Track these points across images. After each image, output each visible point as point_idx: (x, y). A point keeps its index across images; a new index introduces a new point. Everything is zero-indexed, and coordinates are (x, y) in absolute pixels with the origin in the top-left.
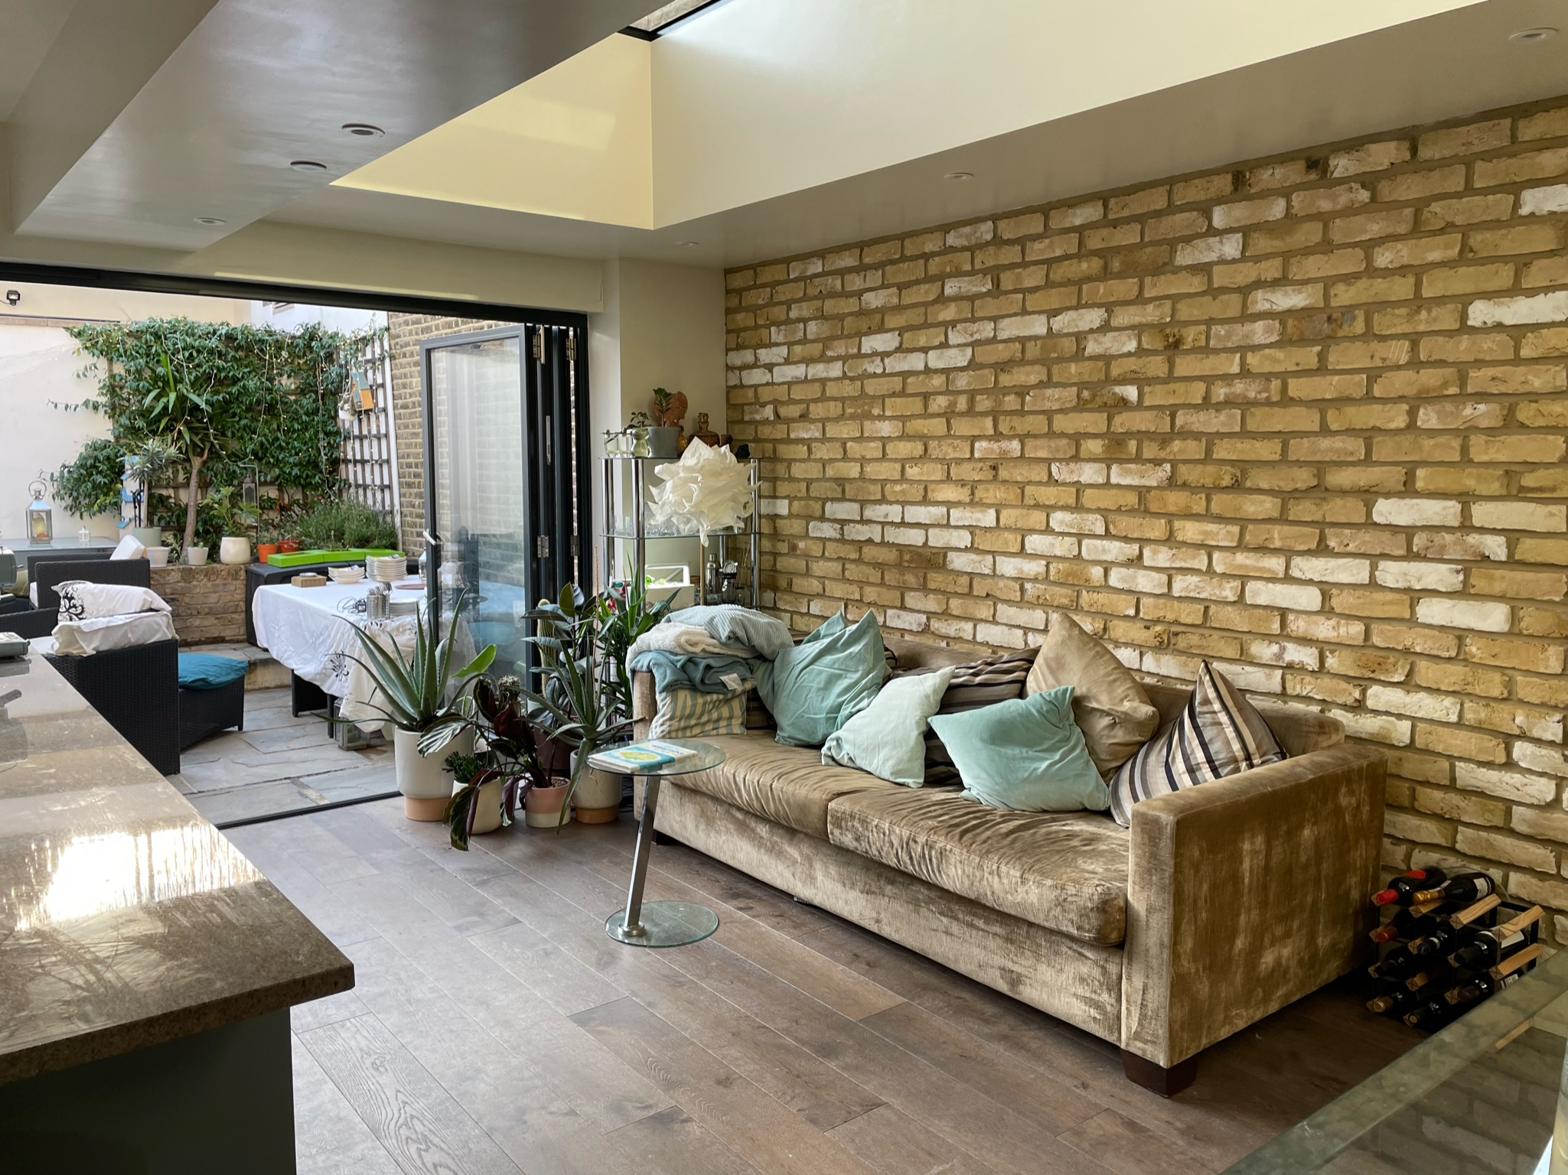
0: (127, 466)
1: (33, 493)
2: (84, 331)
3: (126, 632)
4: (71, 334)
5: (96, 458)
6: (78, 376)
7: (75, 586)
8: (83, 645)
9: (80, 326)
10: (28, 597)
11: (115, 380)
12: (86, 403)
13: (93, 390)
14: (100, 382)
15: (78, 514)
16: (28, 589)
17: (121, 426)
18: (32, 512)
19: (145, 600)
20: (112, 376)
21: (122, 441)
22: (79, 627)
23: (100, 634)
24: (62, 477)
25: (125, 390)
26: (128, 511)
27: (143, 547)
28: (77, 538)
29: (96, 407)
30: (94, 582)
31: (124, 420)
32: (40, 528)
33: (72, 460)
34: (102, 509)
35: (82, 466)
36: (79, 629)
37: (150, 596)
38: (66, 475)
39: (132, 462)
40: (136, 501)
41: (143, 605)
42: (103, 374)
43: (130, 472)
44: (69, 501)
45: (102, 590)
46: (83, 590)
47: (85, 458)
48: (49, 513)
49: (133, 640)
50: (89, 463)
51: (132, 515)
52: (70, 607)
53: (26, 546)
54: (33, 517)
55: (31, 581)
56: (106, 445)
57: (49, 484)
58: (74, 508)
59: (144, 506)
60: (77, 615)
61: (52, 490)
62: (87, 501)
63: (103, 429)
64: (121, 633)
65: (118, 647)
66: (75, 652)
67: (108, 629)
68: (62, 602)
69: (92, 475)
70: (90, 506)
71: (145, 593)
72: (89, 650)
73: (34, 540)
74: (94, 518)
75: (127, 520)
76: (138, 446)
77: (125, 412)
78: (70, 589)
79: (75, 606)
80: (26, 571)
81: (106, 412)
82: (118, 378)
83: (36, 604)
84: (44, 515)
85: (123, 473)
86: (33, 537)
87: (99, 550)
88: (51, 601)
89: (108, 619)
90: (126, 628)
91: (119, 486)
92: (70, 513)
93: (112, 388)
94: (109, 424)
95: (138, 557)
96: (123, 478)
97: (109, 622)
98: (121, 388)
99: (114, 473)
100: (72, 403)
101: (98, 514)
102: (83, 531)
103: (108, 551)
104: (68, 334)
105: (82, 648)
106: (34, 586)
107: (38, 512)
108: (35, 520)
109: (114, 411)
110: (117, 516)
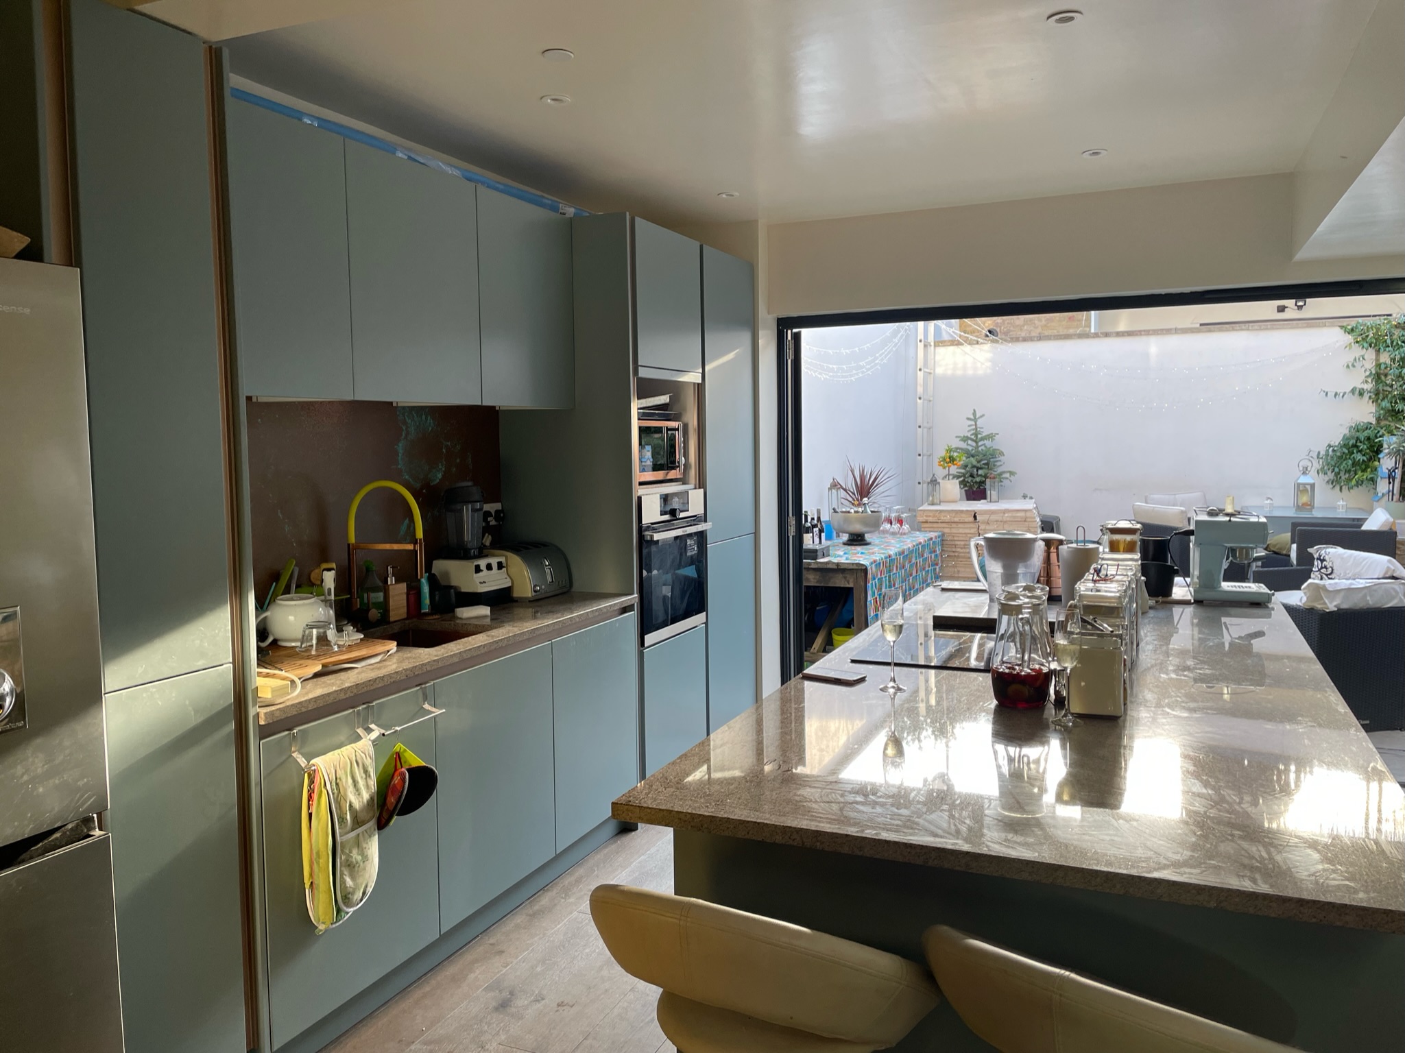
0: (1385, 446)
1: (1301, 469)
2: (1356, 327)
3: (1365, 596)
4: (1345, 331)
5: (1358, 438)
6: (1348, 366)
7: (1328, 550)
8: (1327, 601)
9: (1353, 323)
10: (1289, 556)
11: (1380, 368)
12: (1353, 391)
13: (1360, 378)
14: (1365, 371)
15: (1338, 487)
16: (1290, 549)
17: (1382, 409)
18: (1299, 484)
19: (1388, 568)
20: (1378, 365)
21: (1383, 423)
22: (1324, 586)
23: (1342, 594)
24: (1327, 455)
25: (1389, 377)
26: (1383, 486)
27: (1392, 520)
28: (1335, 508)
29: (1361, 394)
30: (1344, 547)
31: (1385, 404)
32: (1305, 499)
33: (1337, 440)
34: (1359, 483)
35: (1345, 446)
36: (1324, 588)
37: (1393, 564)
38: (1330, 453)
39: (1390, 442)
40: (1391, 477)
41: (1386, 573)
42: (1370, 364)
43: (1387, 451)
44: (1331, 476)
45: (1351, 556)
46: (1334, 554)
47: (1348, 439)
48: (1313, 486)
49: (1371, 603)
50: (1351, 443)
51: (1385, 490)
52: (1322, 568)
53: (1291, 513)
54: (1300, 489)
55: (1293, 542)
56: (1368, 427)
57: (1315, 462)
58: (1335, 482)
59: (1397, 482)
60: (1327, 575)
61: (1317, 465)
62: (1347, 475)
63: (1366, 412)
64: (1360, 595)
65: (1358, 608)
66: (1319, 606)
67: (1349, 590)
68: (1316, 563)
69: (1353, 453)
70: (1350, 480)
71: (1389, 561)
72: (1331, 606)
73: (1299, 508)
74: (1351, 491)
75: (1380, 495)
76: (1396, 428)
77: (1387, 396)
78: (1323, 552)
79: (1326, 567)
80: (1290, 534)
81: (1370, 397)
82: (1383, 367)
83: (1295, 562)
84: (1309, 487)
85: (1381, 451)
86: (1298, 506)
87: (1354, 519)
88: (1306, 560)
89: (1350, 581)
90: (1366, 591)
91: (1376, 463)
92: (1331, 486)
93: (1378, 377)
94: (1372, 408)
95: (1386, 529)
96: (1380, 456)
97: (1351, 584)
98: (1386, 375)
99: (1373, 451)
100: (1341, 391)
101: (1356, 488)
102: (1341, 503)
103: (1362, 521)
104: (1342, 331)
105: (1325, 603)
106: (1294, 546)
107: (1304, 484)
108: (1301, 491)
109: (1377, 396)
110: (1372, 491)
